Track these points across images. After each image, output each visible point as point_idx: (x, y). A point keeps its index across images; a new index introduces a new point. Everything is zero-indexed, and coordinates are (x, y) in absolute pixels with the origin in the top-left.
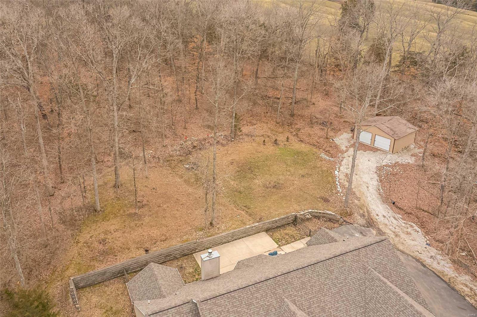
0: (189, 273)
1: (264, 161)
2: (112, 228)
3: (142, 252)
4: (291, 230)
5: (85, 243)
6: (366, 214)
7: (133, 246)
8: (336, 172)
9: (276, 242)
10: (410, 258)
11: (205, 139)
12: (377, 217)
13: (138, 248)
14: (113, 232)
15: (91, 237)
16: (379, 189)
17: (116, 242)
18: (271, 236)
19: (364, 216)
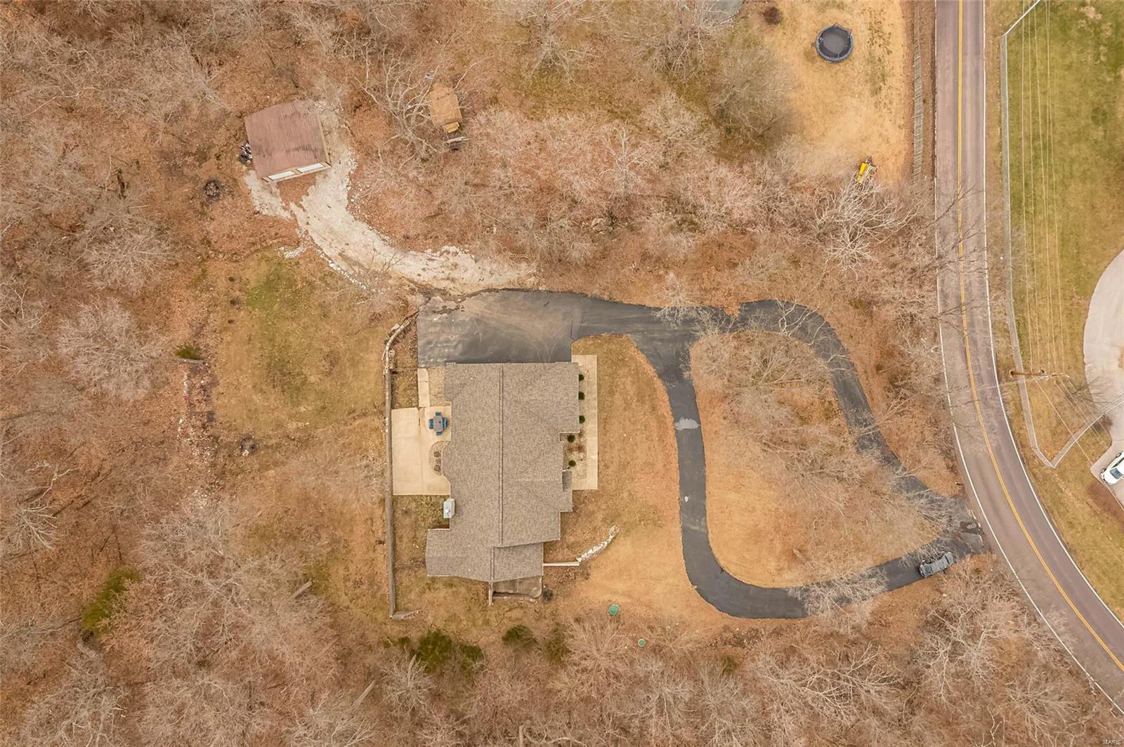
0: (417, 507)
1: (274, 346)
2: (342, 572)
3: (379, 547)
4: (402, 383)
5: (351, 602)
6: (412, 285)
7: (371, 554)
8: (332, 265)
9: (412, 407)
10: (484, 294)
11: (191, 404)
12: (422, 278)
13: (374, 551)
14: (348, 573)
15: (346, 595)
16: (384, 240)
17: (362, 571)
18: (401, 407)
19: (413, 290)
